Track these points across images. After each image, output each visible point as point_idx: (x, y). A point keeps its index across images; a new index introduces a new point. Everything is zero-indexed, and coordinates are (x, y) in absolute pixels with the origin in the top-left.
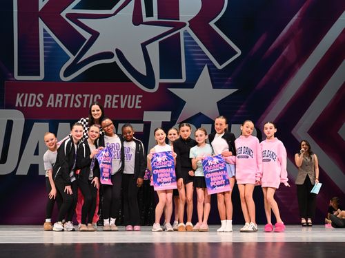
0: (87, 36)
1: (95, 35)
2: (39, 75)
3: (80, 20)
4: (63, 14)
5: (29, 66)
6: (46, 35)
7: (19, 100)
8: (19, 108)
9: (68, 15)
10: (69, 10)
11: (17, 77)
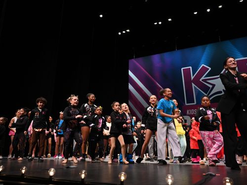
0: (211, 86)
1: (214, 86)
2: (194, 102)
3: (208, 81)
4: (201, 80)
5: (190, 100)
6: (195, 88)
7: (188, 112)
8: (188, 115)
9: (203, 80)
10: (203, 78)
11: (186, 104)
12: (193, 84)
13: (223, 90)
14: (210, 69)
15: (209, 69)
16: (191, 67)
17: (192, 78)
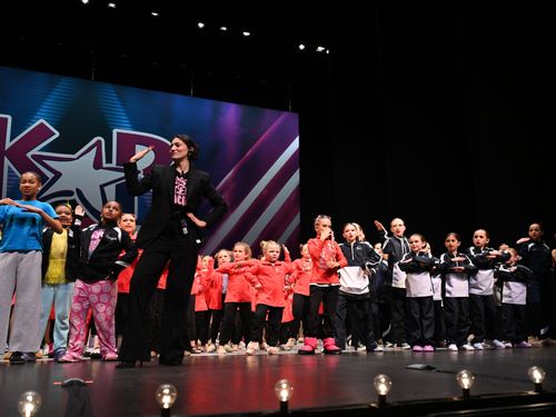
12: (6, 160)
13: (78, 190)
14: (57, 134)
15: (54, 134)
16: (9, 118)
17: (8, 144)
